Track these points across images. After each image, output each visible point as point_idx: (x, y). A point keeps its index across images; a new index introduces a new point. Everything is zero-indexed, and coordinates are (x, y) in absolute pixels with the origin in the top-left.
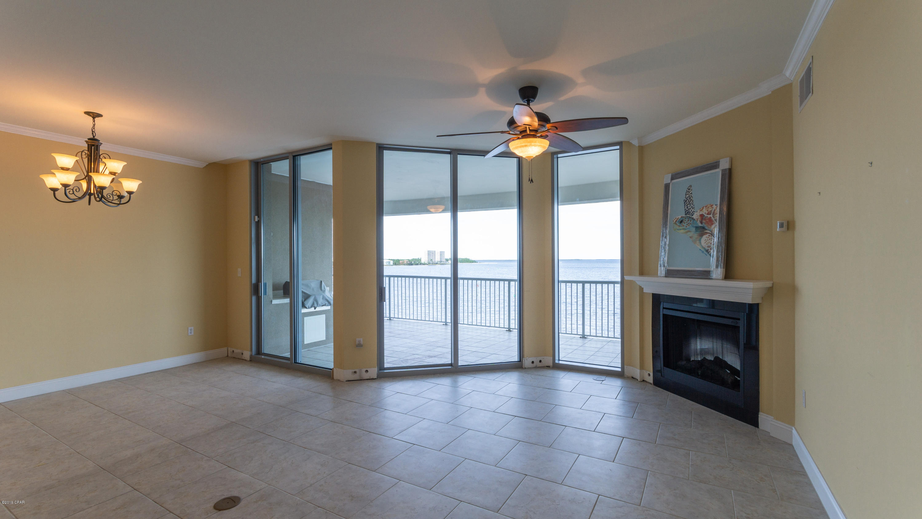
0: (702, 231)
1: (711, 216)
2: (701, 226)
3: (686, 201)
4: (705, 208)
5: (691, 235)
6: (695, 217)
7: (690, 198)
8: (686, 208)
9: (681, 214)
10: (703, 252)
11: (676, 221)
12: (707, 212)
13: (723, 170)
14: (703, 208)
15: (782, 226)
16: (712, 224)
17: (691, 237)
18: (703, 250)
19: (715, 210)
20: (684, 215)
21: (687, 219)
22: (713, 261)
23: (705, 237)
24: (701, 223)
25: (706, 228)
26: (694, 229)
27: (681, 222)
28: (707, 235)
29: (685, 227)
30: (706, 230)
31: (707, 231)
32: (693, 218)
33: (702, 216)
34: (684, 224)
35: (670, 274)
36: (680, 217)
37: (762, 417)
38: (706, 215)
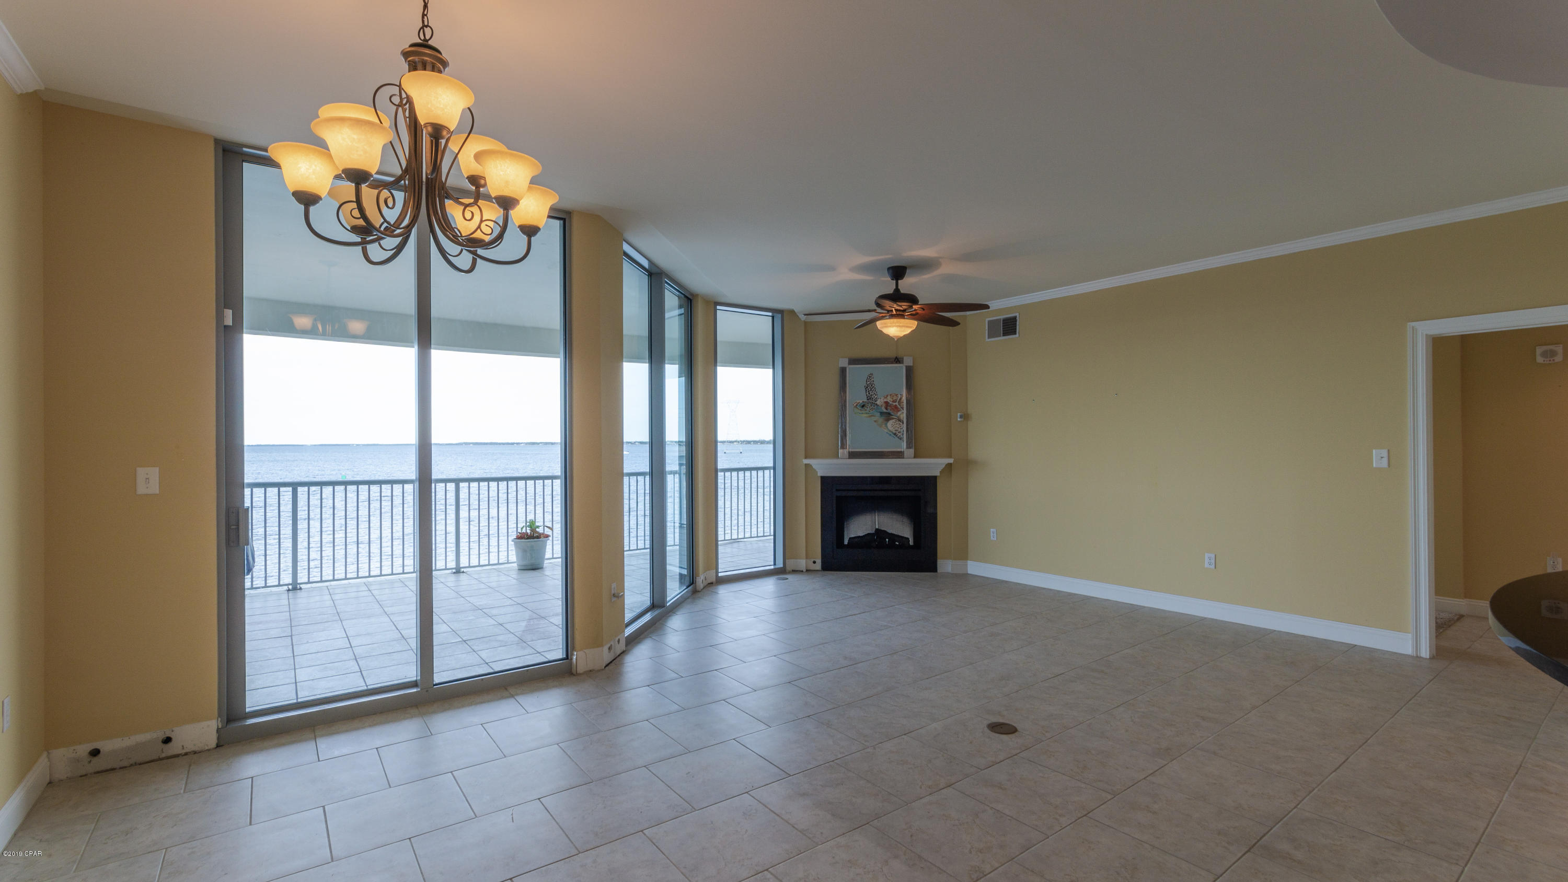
0: (887, 416)
1: (897, 404)
2: (886, 413)
3: (867, 387)
4: (889, 396)
5: (875, 420)
6: (878, 402)
7: (872, 385)
8: (868, 394)
9: (862, 398)
10: (890, 435)
11: (857, 405)
12: (891, 400)
13: (906, 367)
14: (887, 396)
15: (960, 416)
16: (899, 411)
17: (875, 421)
18: (891, 433)
19: (900, 399)
20: (865, 400)
21: (870, 405)
22: (904, 445)
23: (891, 422)
24: (886, 409)
25: (892, 414)
26: (879, 414)
27: (863, 406)
28: (894, 420)
29: (867, 412)
30: (892, 415)
31: (893, 417)
32: (876, 404)
33: (886, 403)
34: (866, 409)
35: (853, 455)
36: (861, 402)
37: (940, 563)
38: (891, 403)
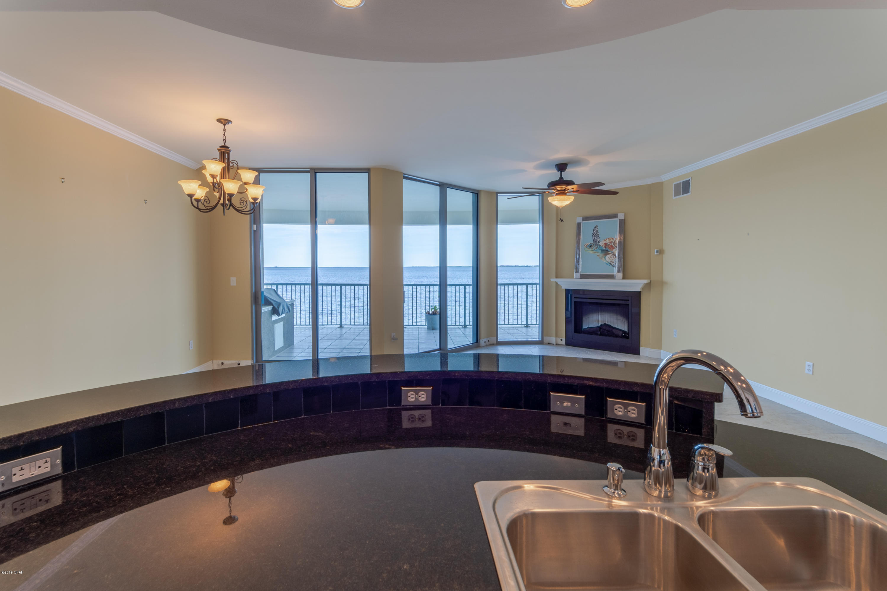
0: (606, 252)
1: (612, 244)
2: (605, 250)
3: (594, 234)
4: (608, 239)
5: (598, 254)
6: (600, 244)
7: (597, 233)
8: (594, 238)
9: (590, 241)
10: (607, 264)
11: (586, 246)
12: (609, 242)
13: (620, 220)
14: (606, 239)
15: (657, 252)
16: (614, 249)
17: (598, 256)
18: (607, 263)
19: (615, 241)
20: (592, 243)
21: (595, 245)
22: (616, 269)
23: (608, 256)
24: (606, 248)
25: (609, 251)
26: (600, 251)
27: (590, 246)
28: (610, 255)
29: (593, 250)
30: (609, 252)
31: (610, 253)
32: (599, 245)
33: (606, 244)
34: (592, 248)
35: (583, 277)
36: (589, 243)
37: (642, 349)
38: (608, 244)
